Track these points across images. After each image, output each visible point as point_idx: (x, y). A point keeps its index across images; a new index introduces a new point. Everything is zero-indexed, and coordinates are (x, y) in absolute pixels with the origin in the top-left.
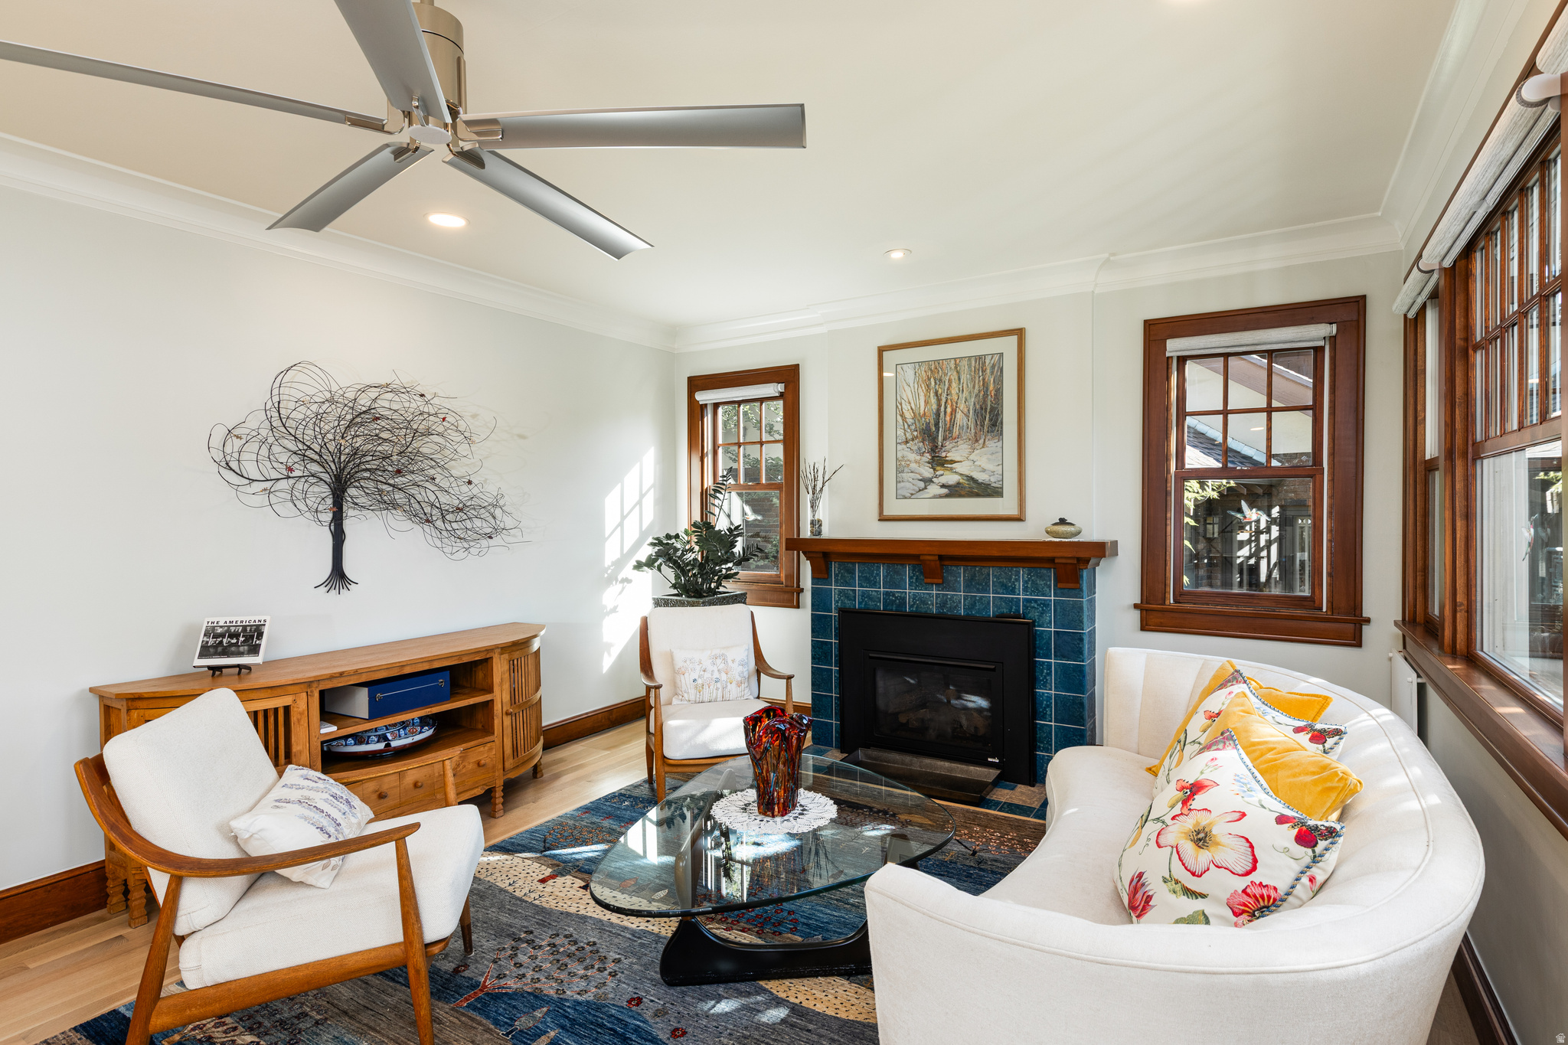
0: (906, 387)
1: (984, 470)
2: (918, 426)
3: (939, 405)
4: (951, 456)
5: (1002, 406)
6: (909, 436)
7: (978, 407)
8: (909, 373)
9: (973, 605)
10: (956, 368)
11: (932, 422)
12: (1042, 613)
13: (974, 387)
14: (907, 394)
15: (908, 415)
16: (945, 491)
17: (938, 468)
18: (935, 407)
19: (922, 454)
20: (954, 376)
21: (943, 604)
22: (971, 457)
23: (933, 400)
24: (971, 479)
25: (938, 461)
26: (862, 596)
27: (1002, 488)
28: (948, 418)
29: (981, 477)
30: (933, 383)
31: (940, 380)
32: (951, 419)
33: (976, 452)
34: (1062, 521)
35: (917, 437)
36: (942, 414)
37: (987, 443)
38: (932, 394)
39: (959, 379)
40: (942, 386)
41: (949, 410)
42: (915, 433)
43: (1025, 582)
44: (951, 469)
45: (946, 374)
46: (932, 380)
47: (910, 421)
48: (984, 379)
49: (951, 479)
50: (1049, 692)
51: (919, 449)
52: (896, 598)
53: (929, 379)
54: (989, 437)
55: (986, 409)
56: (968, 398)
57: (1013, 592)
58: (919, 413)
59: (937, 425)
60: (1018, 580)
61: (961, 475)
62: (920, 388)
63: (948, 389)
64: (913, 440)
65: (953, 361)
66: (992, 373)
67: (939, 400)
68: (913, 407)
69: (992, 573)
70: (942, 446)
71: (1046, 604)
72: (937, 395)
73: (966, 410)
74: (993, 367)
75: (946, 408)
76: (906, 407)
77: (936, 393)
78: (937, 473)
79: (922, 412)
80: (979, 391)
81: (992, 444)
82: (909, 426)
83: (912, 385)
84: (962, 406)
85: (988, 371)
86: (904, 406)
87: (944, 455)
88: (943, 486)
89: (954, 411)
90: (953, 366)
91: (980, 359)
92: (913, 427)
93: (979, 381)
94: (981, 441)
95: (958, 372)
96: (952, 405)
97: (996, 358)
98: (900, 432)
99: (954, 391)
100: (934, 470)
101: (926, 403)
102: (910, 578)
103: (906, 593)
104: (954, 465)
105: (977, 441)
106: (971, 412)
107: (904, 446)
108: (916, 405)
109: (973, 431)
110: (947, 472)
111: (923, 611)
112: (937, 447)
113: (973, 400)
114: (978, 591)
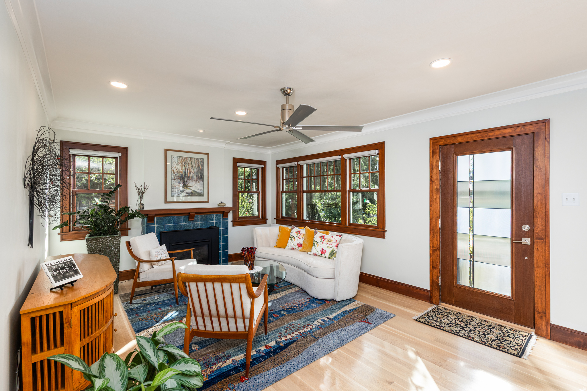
0: (175, 163)
1: (199, 189)
2: (179, 175)
3: (186, 170)
4: (189, 185)
5: (203, 172)
6: (176, 178)
7: (197, 172)
8: (176, 159)
9: (202, 225)
10: (191, 160)
11: (183, 174)
12: (219, 225)
13: (196, 166)
14: (175, 165)
15: (176, 171)
16: (187, 194)
17: (185, 188)
18: (184, 170)
19: (180, 183)
20: (190, 162)
21: (194, 226)
22: (195, 185)
23: (184, 168)
24: (195, 191)
25: (185, 186)
26: (167, 227)
27: (203, 194)
28: (188, 174)
29: (198, 191)
30: (184, 163)
31: (186, 163)
32: (189, 174)
33: (196, 184)
34: (222, 203)
35: (178, 178)
36: (186, 173)
37: (199, 182)
38: (183, 167)
39: (192, 163)
40: (186, 164)
41: (188, 172)
42: (178, 177)
43: (215, 218)
44: (189, 188)
45: (188, 161)
46: (183, 162)
47: (176, 173)
48: (199, 165)
49: (189, 191)
50: (221, 244)
51: (179, 182)
52: (179, 226)
53: (182, 162)
54: (200, 180)
55: (199, 173)
56: (194, 169)
57: (212, 220)
58: (179, 172)
59: (185, 175)
60: (214, 217)
61: (192, 190)
62: (179, 164)
63: (188, 166)
64: (177, 179)
65: (190, 158)
66: (201, 163)
67: (185, 169)
68: (177, 169)
69: (207, 216)
70: (186, 181)
71: (220, 223)
72: (185, 167)
73: (193, 172)
74: (201, 162)
75: (188, 171)
76: (175, 169)
77: (185, 166)
78: (185, 189)
79: (180, 171)
80: (197, 168)
81: (201, 182)
82: (176, 175)
83: (177, 163)
84: (192, 171)
85: (200, 163)
86: (174, 169)
87: (187, 184)
88: (187, 193)
89: (190, 172)
90: (190, 160)
91: (197, 159)
92: (177, 175)
93: (197, 165)
94: (198, 181)
95: (191, 162)
96: (189, 170)
97: (202, 160)
98: (173, 176)
99: (190, 166)
100: (184, 188)
101: (182, 169)
102: (184, 220)
103: (182, 224)
104: (190, 187)
105: (197, 181)
106: (195, 173)
107: (174, 181)
108: (178, 169)
109: (196, 178)
110: (188, 189)
111: (188, 229)
112: (185, 182)
113: (195, 170)
114: (204, 221)
